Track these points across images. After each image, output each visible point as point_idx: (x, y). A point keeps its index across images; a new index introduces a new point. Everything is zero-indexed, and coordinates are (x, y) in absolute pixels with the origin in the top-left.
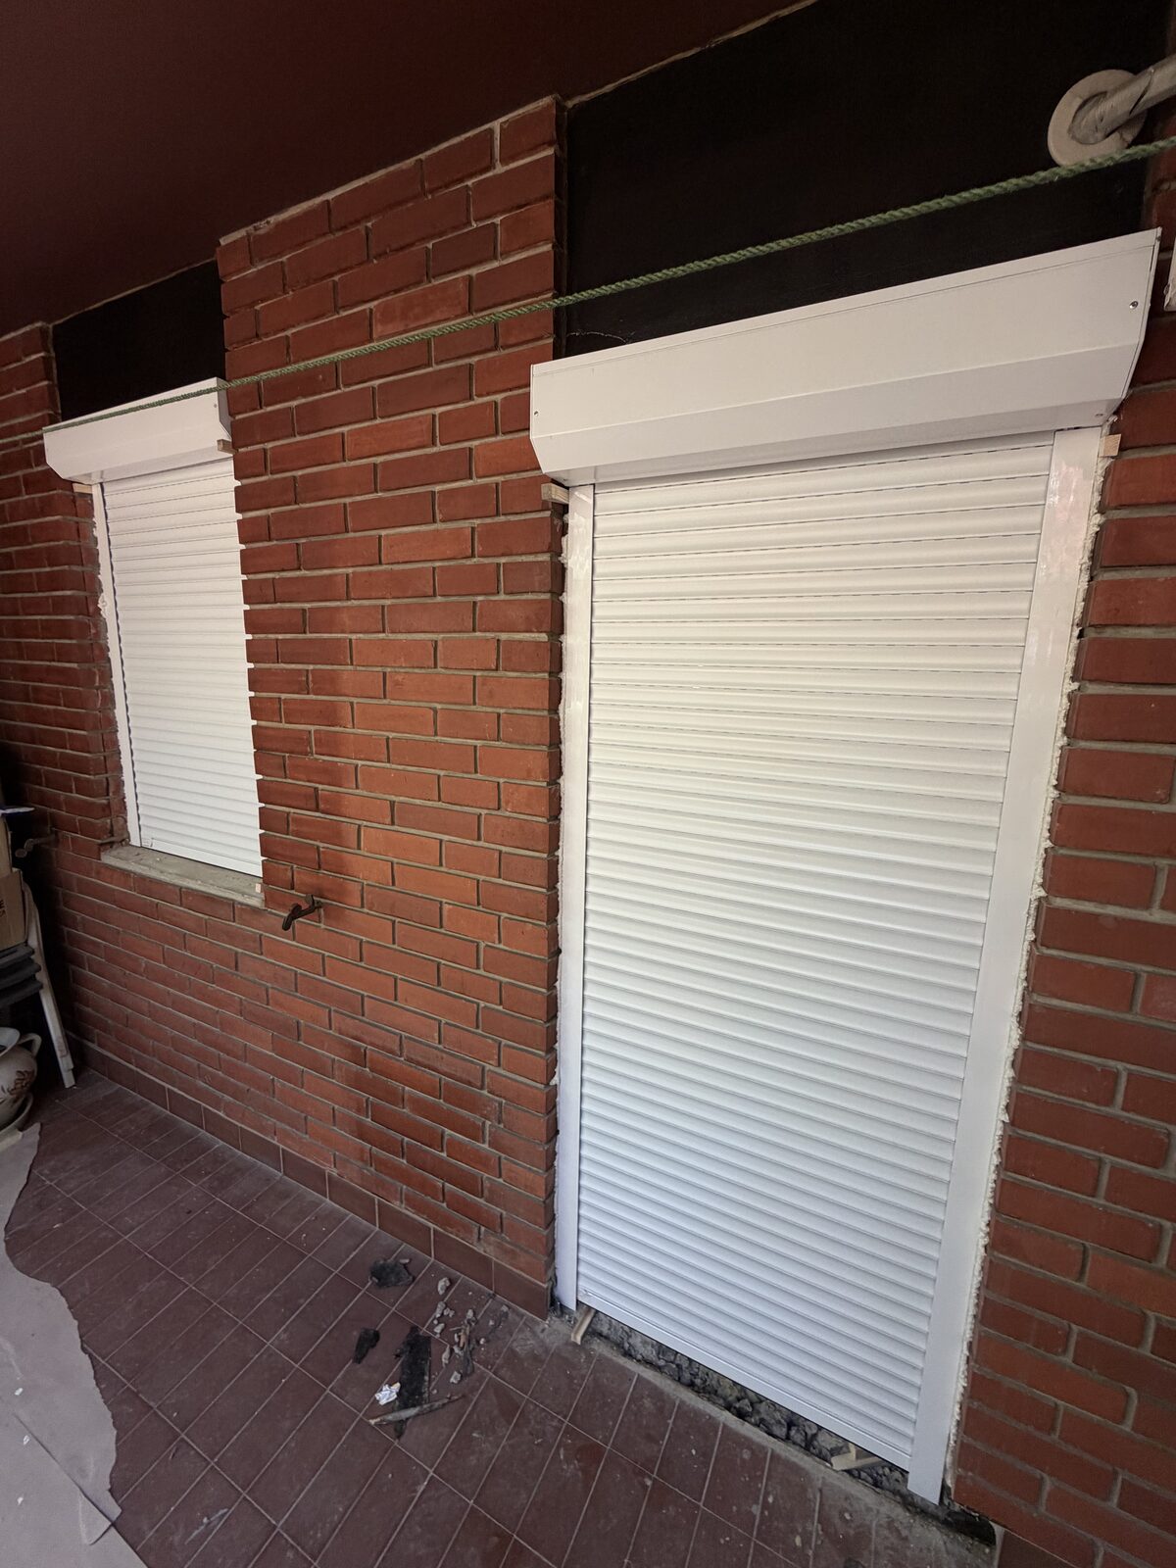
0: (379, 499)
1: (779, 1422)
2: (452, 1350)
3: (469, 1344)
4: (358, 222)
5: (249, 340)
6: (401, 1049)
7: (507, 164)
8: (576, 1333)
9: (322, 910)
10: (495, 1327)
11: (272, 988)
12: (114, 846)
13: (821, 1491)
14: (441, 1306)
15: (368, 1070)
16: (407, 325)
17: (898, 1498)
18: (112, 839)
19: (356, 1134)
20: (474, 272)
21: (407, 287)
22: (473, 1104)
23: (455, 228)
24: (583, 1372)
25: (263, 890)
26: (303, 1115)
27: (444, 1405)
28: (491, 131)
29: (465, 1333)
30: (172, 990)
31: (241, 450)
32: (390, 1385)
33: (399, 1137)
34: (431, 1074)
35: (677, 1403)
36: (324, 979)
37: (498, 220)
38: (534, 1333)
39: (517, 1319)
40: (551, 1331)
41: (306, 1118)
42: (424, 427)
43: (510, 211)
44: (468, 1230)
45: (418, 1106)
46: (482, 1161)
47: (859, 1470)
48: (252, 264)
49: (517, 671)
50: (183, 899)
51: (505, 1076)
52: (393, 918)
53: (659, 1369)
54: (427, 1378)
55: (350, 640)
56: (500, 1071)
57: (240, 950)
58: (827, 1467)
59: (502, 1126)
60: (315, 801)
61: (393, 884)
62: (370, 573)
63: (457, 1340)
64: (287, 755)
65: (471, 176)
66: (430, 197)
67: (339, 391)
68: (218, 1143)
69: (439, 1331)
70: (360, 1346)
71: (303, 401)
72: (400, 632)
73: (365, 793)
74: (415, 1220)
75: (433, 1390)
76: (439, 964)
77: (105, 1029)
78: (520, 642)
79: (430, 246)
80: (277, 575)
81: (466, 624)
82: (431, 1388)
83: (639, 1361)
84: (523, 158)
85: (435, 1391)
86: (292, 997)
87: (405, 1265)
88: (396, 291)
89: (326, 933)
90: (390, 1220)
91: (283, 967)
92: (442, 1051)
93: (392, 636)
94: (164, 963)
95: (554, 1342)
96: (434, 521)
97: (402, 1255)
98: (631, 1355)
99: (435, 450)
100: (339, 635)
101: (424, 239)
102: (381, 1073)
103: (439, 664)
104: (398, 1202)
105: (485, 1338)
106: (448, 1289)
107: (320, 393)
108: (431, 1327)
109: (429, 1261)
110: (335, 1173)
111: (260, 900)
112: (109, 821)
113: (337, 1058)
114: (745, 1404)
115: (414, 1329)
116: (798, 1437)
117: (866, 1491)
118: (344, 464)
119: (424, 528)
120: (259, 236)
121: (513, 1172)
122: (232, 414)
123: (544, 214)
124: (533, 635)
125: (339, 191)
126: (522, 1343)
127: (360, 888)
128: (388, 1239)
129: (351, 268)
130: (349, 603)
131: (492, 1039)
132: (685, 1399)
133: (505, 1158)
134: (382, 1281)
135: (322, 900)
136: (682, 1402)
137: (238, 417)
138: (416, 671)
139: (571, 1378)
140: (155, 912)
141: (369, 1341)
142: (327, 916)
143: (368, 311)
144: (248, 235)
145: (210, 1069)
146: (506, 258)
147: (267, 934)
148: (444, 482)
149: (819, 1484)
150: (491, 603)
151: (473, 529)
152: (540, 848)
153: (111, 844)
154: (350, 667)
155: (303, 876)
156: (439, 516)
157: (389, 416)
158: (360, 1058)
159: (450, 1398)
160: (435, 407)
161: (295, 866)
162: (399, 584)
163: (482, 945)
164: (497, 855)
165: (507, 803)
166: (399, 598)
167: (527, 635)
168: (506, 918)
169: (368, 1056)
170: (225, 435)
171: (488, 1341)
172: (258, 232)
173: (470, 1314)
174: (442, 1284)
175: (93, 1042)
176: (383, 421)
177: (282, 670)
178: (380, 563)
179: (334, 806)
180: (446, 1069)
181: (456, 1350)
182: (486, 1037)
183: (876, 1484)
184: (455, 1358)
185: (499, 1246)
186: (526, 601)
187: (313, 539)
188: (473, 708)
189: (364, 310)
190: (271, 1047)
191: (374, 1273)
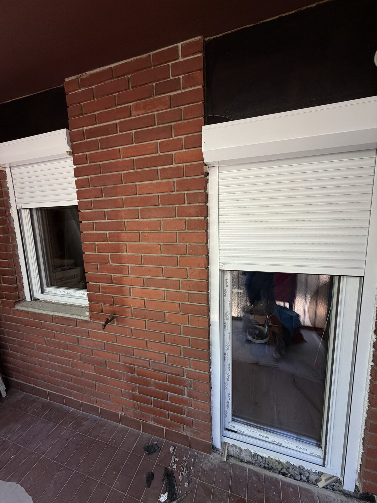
0: (136, 172)
1: (297, 475)
2: (182, 474)
3: (187, 470)
4: (124, 75)
5: (78, 115)
6: (150, 367)
7: (184, 58)
8: (224, 458)
9: (115, 319)
10: (194, 461)
11: (94, 349)
12: (20, 302)
13: (318, 496)
14: (173, 457)
15: (136, 375)
16: (146, 112)
17: (342, 493)
18: (19, 300)
19: (132, 399)
20: (172, 94)
21: (145, 98)
22: (181, 382)
23: (164, 79)
24: (229, 471)
25: (89, 314)
26: (109, 394)
27: (185, 497)
28: (177, 47)
29: (185, 466)
30: (49, 354)
31: (75, 155)
32: (164, 494)
33: (150, 397)
34: (163, 374)
35: (264, 475)
36: (117, 344)
37: (181, 77)
38: (208, 460)
39: (201, 456)
40: (214, 458)
41: (110, 396)
42: (154, 147)
43: (185, 74)
44: (179, 427)
45: (157, 386)
46: (185, 402)
47: (327, 486)
48: (80, 88)
49: (193, 230)
50: (54, 320)
51: (192, 371)
52: (145, 320)
53: (253, 464)
54: (176, 487)
55: (125, 222)
56: (191, 369)
57: (79, 337)
58: (317, 487)
59: (192, 389)
60: (110, 280)
61: (145, 307)
62: (132, 198)
63: (182, 469)
64: (98, 264)
65: (170, 61)
66: (153, 68)
67: (117, 134)
68: (72, 409)
69: (175, 468)
70: (148, 481)
71: (102, 137)
72: (146, 218)
73: (132, 276)
74: (157, 427)
75: (179, 491)
76: (164, 334)
77: (19, 372)
78: (194, 220)
79: (154, 84)
80: (92, 200)
81: (172, 214)
82: (179, 492)
83: (246, 463)
84: (190, 56)
85: (180, 492)
86: (103, 352)
87: (156, 444)
88: (141, 100)
89: (117, 327)
90: (147, 428)
91: (98, 341)
92: (168, 365)
93: (141, 220)
94: (45, 345)
95: (216, 462)
96: (158, 179)
97: (154, 440)
98: (243, 461)
99: (157, 154)
100: (120, 220)
101: (152, 82)
102: (142, 375)
103: (161, 229)
104: (150, 421)
105: (192, 466)
106: (174, 450)
107: (110, 135)
108: (172, 466)
109: (164, 441)
110: (123, 414)
111: (88, 318)
112: (18, 293)
113: (122, 372)
114: (284, 470)
115: (166, 469)
116: (305, 479)
117: (331, 493)
118: (120, 160)
119: (154, 182)
120: (83, 78)
121: (197, 404)
122: (72, 142)
123: (200, 75)
124: (198, 217)
125: (116, 64)
126: (206, 465)
127: (131, 310)
128: (147, 435)
129: (121, 91)
130: (123, 209)
131: (187, 358)
132: (265, 473)
133: (193, 400)
134: (149, 452)
135: (115, 315)
136: (265, 475)
137: (74, 143)
138: (152, 231)
139: (226, 475)
140: (41, 326)
141: (151, 477)
142: (117, 321)
143: (129, 106)
144: (78, 78)
145: (67, 382)
146: (185, 89)
147: (91, 330)
148: (162, 166)
149: (317, 494)
150: (182, 207)
151: (174, 182)
152: (204, 291)
153: (19, 301)
154: (125, 231)
155: (106, 307)
156: (160, 177)
157: (139, 143)
158: (132, 371)
159: (187, 493)
160: (157, 140)
161: (103, 304)
162: (144, 202)
163: (182, 326)
164: (187, 294)
165: (191, 276)
166: (144, 206)
167: (196, 217)
168: (191, 316)
169: (136, 370)
170: (69, 149)
171: (193, 467)
172: (82, 77)
173: (184, 458)
174: (171, 449)
175: (13, 377)
176: (136, 144)
177: (96, 233)
178: (136, 194)
179: (119, 281)
180: (168, 371)
181: (184, 474)
182: (185, 358)
183: (333, 489)
184: (184, 477)
185: (192, 431)
186: (195, 206)
187: (107, 186)
188: (176, 243)
189: (128, 106)
190: (94, 371)
191: (145, 450)
